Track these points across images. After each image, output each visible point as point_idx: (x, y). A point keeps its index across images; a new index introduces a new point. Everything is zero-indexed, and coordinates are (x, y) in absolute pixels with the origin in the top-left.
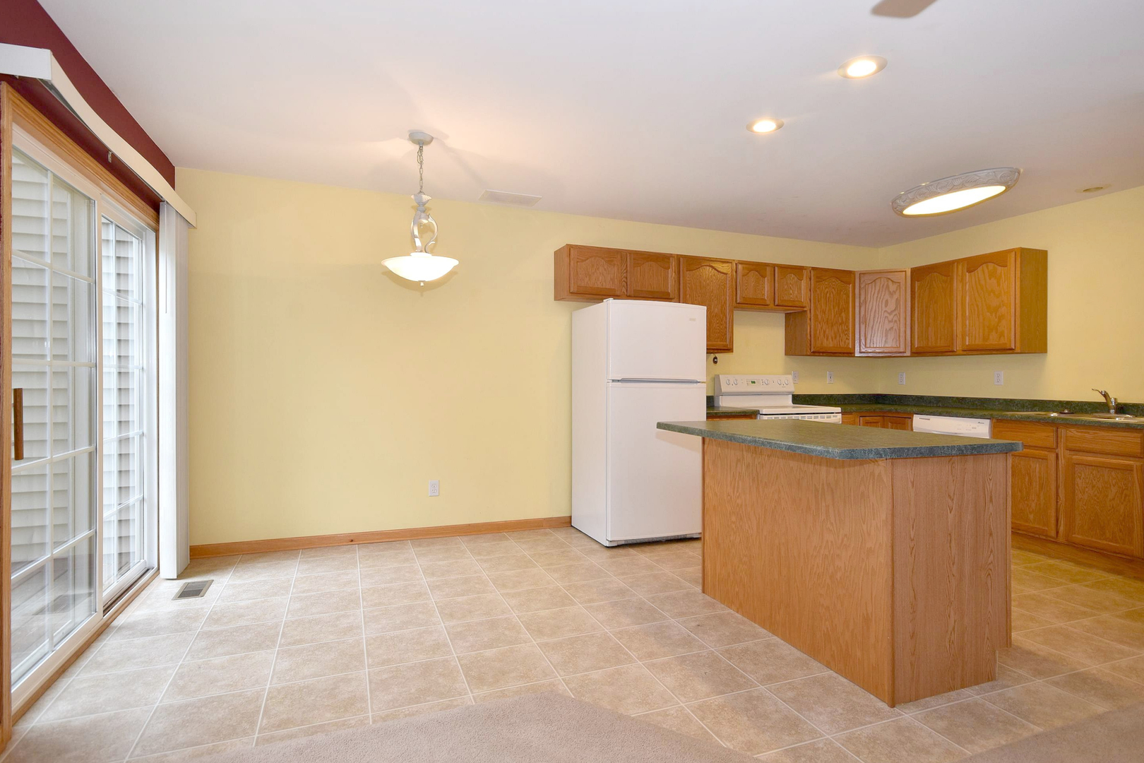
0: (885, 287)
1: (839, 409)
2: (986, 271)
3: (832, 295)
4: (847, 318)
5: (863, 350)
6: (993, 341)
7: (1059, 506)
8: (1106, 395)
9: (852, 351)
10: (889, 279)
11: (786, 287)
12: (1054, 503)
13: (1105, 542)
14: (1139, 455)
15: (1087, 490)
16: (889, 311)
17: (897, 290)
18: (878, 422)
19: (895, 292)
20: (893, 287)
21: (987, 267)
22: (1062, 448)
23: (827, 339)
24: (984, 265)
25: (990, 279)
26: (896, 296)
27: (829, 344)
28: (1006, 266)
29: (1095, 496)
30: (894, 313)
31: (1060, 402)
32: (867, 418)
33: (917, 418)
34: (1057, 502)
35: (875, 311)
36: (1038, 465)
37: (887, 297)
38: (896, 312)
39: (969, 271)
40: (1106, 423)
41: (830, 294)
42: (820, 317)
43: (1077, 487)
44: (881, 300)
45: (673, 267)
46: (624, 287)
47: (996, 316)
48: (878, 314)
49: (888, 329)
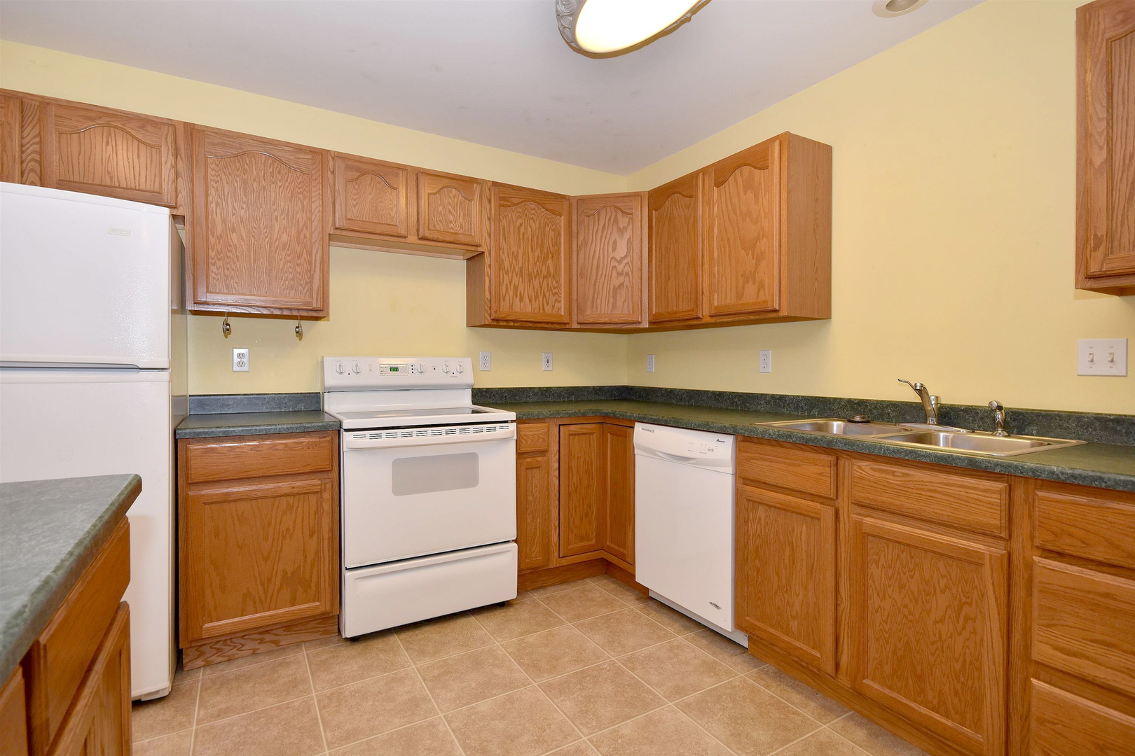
0: (612, 220)
1: (512, 415)
2: (740, 180)
3: (529, 229)
4: (557, 268)
5: (583, 319)
6: (751, 297)
7: (839, 615)
8: (922, 391)
9: (566, 320)
10: (617, 208)
11: (440, 209)
12: (831, 607)
13: (924, 710)
14: (996, 532)
15: (890, 591)
16: (618, 259)
17: (628, 225)
18: (593, 433)
19: (625, 228)
20: (623, 221)
21: (741, 175)
22: (846, 499)
23: (521, 299)
24: (737, 173)
25: (745, 194)
26: (627, 235)
27: (524, 308)
28: (767, 168)
29: (906, 606)
30: (624, 262)
31: (850, 401)
32: (573, 428)
33: (639, 428)
34: (837, 605)
35: (599, 257)
36: (804, 528)
37: (615, 236)
38: (628, 260)
39: (718, 185)
40: (926, 455)
41: (526, 228)
42: (507, 264)
43: (870, 582)
44: (607, 240)
45: (170, 145)
46: (35, 172)
47: (753, 255)
48: (603, 262)
49: (616, 286)
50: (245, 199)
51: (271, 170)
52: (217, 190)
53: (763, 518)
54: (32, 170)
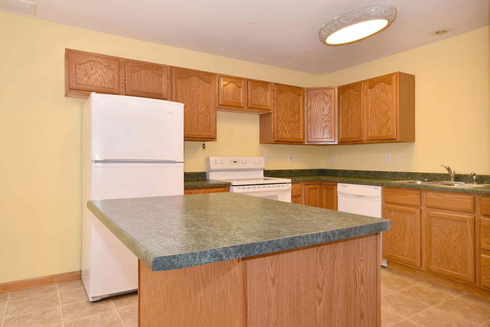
0: (322, 98)
1: (290, 180)
2: (380, 87)
3: (289, 103)
4: (299, 119)
5: (309, 140)
6: (384, 134)
7: (422, 246)
8: (449, 169)
9: (302, 141)
10: (323, 93)
11: (256, 95)
12: (419, 244)
13: (450, 271)
14: (471, 211)
15: (439, 235)
16: (325, 115)
17: (329, 100)
18: (317, 188)
19: (328, 102)
20: (327, 99)
21: (380, 85)
22: (424, 206)
23: (286, 132)
25: (382, 93)
26: (329, 105)
27: (287, 136)
28: (391, 84)
29: (444, 239)
30: (328, 116)
31: (423, 174)
32: (310, 186)
33: (340, 186)
34: (421, 243)
35: (317, 114)
36: (409, 218)
37: (324, 105)
38: (329, 115)
39: (370, 88)
40: (450, 189)
41: (287, 102)
42: (280, 117)
43: (433, 233)
44: (320, 107)
45: (166, 75)
46: (123, 87)
47: (385, 117)
48: (319, 116)
49: (324, 126)
50: (189, 95)
51: (198, 83)
52: (180, 92)
53: (393, 216)
54: (122, 87)
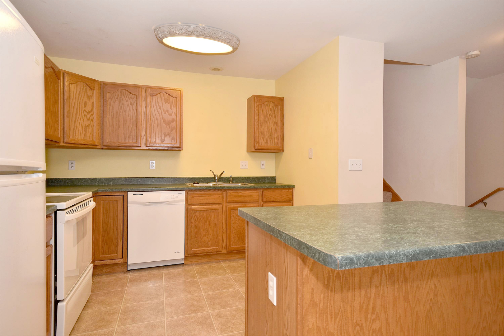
0: (84, 90)
1: (92, 194)
2: (163, 98)
5: (67, 141)
9: (60, 140)
10: (87, 84)
13: (244, 246)
16: (88, 111)
19: (91, 96)
20: (90, 92)
21: (164, 96)
22: (224, 203)
24: (162, 94)
25: (166, 104)
26: (92, 100)
30: (90, 114)
35: (77, 108)
36: (213, 213)
37: (86, 99)
38: (92, 113)
39: (151, 96)
43: (232, 221)
44: (82, 100)
48: (79, 111)
49: (87, 125)
